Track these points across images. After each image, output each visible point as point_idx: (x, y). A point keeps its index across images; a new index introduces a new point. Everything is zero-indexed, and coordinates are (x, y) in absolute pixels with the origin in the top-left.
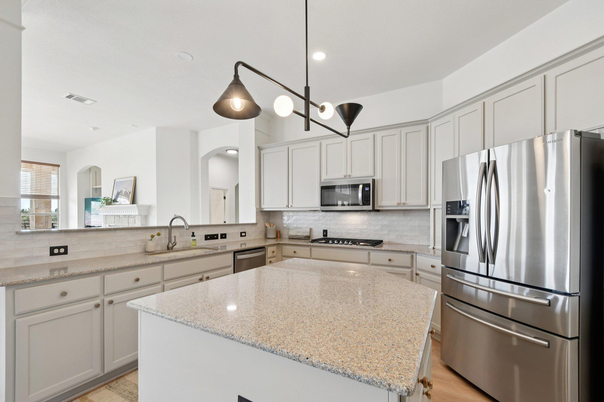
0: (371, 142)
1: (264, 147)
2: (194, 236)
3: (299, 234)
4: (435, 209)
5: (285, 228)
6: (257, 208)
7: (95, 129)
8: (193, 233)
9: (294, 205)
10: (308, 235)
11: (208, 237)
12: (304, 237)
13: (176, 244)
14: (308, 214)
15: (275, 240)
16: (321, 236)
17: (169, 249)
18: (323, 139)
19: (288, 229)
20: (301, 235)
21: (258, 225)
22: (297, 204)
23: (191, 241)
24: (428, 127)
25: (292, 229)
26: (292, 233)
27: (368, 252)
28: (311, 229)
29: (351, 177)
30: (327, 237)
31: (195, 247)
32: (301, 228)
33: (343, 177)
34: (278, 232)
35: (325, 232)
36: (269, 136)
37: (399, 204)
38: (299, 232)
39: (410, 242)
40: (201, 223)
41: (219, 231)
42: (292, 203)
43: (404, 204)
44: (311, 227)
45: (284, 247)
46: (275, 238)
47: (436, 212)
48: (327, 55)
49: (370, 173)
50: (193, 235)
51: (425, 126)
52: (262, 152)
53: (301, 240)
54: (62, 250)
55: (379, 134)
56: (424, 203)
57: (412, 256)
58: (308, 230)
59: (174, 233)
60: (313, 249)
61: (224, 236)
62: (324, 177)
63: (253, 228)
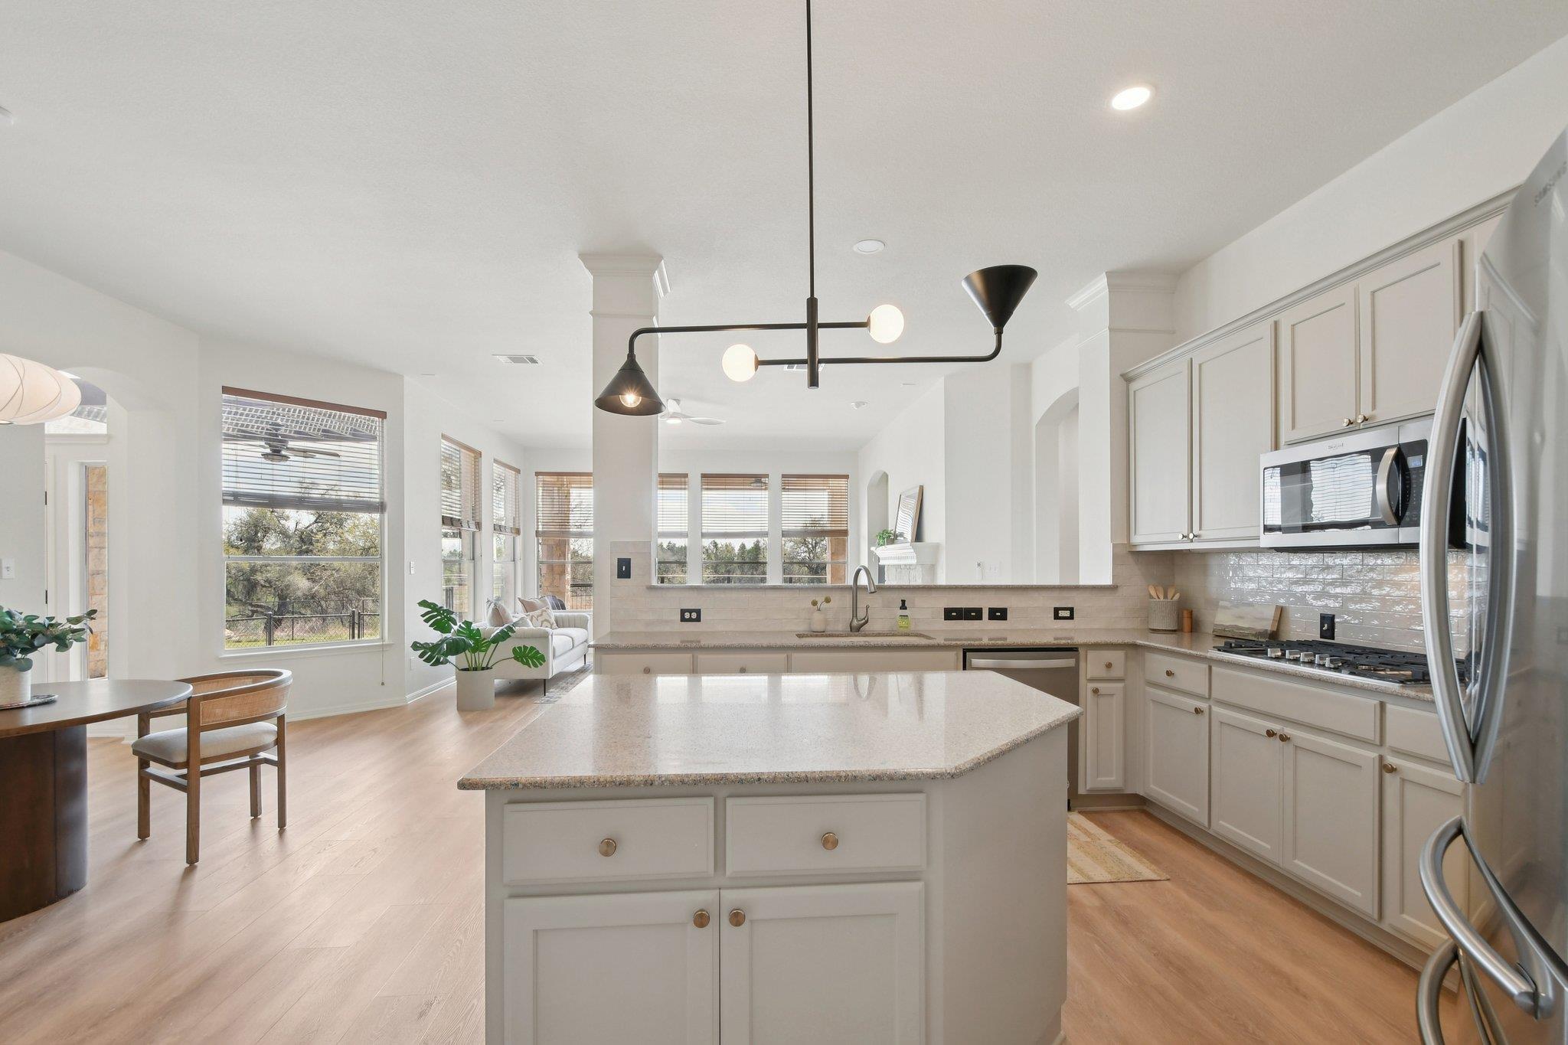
1: (1136, 372)
2: (906, 608)
3: (1241, 624)
6: (1114, 546)
7: (858, 404)
8: (903, 602)
9: (1205, 534)
10: (1273, 626)
11: (950, 614)
12: (1255, 635)
13: (867, 622)
15: (1172, 637)
16: (1314, 634)
17: (855, 630)
18: (1281, 309)
20: (1248, 629)
21: (1120, 592)
23: (898, 618)
25: (1226, 607)
26: (1223, 619)
27: (1376, 702)
28: (1281, 612)
29: (1372, 422)
30: (1334, 639)
31: (905, 631)
32: (1253, 606)
33: (1344, 426)
34: (1188, 614)
35: (1328, 623)
36: (1172, 333)
38: (1241, 617)
40: (1035, 582)
41: (986, 603)
42: (1199, 526)
44: (1282, 602)
45: (1149, 656)
46: (1175, 631)
50: (903, 607)
52: (1134, 387)
54: (687, 616)
58: (1270, 613)
59: (864, 600)
60: (1216, 670)
61: (998, 614)
62: (1285, 436)
63: (1105, 600)
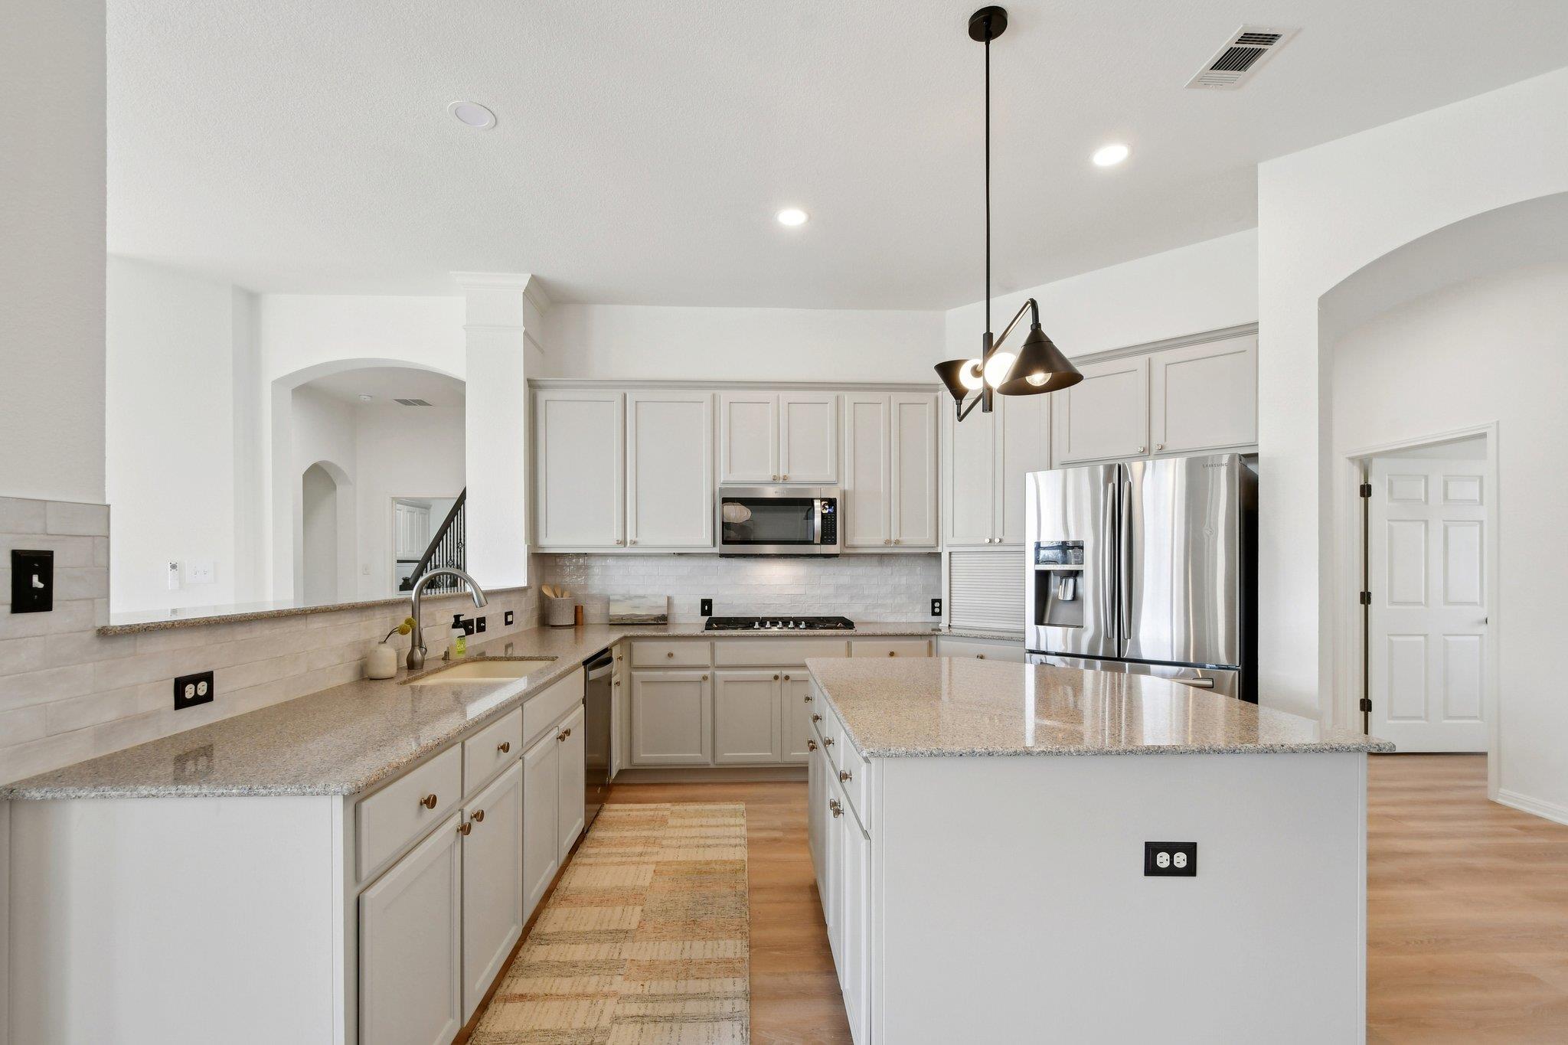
0: (830, 409)
1: (549, 383)
3: (638, 612)
4: (950, 553)
5: (593, 597)
6: (528, 547)
9: (641, 541)
10: (663, 611)
12: (655, 619)
14: (666, 562)
15: (574, 629)
17: (415, 666)
18: (721, 388)
19: (607, 602)
20: (646, 615)
21: (529, 592)
22: (651, 538)
23: (456, 640)
24: (937, 398)
25: (618, 601)
26: (618, 610)
27: (846, 642)
28: (669, 599)
29: (787, 481)
32: (644, 597)
33: (770, 479)
34: (579, 610)
35: (708, 604)
36: (543, 352)
37: (888, 542)
38: (638, 607)
39: (891, 619)
42: (637, 534)
43: (897, 542)
44: (669, 593)
45: (638, 645)
46: (572, 625)
47: (952, 559)
48: (810, 218)
49: (829, 474)
51: (933, 395)
52: (543, 396)
53: (647, 627)
55: (848, 398)
56: (933, 543)
57: (930, 644)
58: (664, 602)
60: (719, 644)
61: (482, 624)
62: (723, 477)
63: (516, 601)
